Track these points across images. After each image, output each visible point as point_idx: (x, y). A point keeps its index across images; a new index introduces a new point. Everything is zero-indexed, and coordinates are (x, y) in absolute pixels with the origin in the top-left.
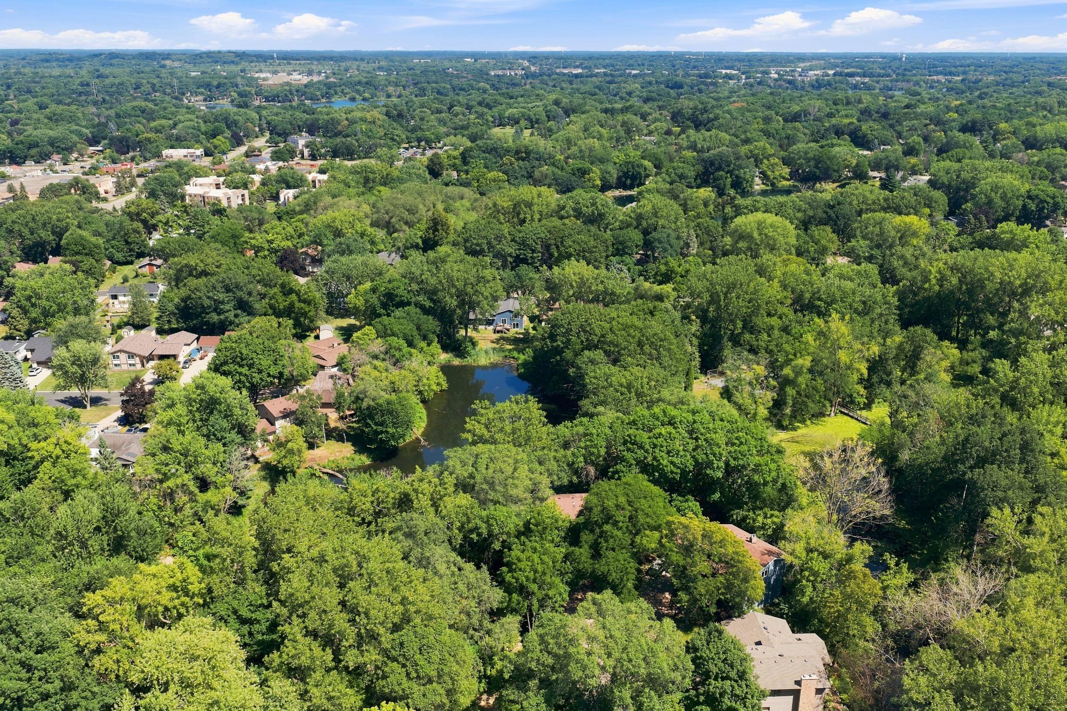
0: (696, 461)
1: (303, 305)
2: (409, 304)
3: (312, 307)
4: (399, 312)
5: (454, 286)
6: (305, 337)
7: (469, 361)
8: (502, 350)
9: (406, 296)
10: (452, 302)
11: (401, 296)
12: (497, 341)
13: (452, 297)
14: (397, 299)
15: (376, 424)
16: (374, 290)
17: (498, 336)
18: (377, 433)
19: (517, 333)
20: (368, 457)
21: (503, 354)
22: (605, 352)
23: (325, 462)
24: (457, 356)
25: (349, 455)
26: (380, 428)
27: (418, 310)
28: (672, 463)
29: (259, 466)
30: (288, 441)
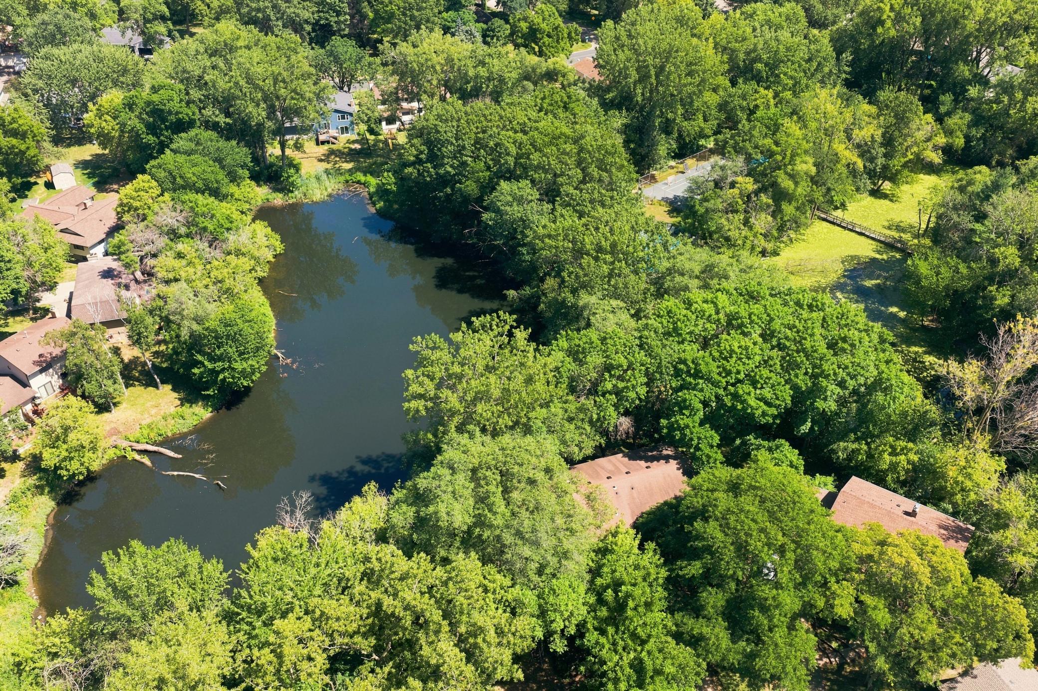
0: (795, 388)
1: (14, 141)
2: (191, 124)
3: (30, 142)
4: (182, 141)
5: (257, 87)
6: (28, 186)
7: (297, 196)
8: (339, 172)
9: (187, 112)
10: (257, 113)
11: (177, 113)
12: (325, 158)
13: (258, 105)
14: (173, 118)
15: (212, 359)
16: (130, 106)
17: (324, 149)
18: (214, 373)
19: (348, 142)
20: (205, 406)
21: (342, 179)
22: (533, 181)
23: (136, 434)
24: (276, 190)
25: (173, 410)
26: (219, 365)
27: (213, 135)
28: (762, 399)
29: (20, 465)
30: (66, 430)
